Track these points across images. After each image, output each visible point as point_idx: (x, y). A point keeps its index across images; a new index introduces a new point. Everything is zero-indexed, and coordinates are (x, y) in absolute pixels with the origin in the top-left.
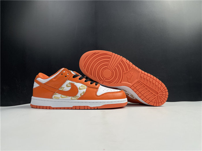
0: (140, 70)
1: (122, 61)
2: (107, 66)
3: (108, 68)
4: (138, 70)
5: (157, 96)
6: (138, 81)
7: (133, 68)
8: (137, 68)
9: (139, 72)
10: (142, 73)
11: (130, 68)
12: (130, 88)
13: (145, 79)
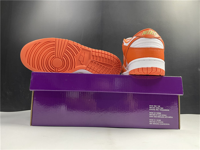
0: (90, 49)
1: (69, 45)
2: (54, 54)
3: (56, 57)
4: (88, 49)
5: (112, 69)
6: (91, 61)
7: (83, 49)
8: (87, 48)
9: (90, 51)
10: (92, 51)
11: (79, 50)
12: (86, 69)
13: (97, 56)
